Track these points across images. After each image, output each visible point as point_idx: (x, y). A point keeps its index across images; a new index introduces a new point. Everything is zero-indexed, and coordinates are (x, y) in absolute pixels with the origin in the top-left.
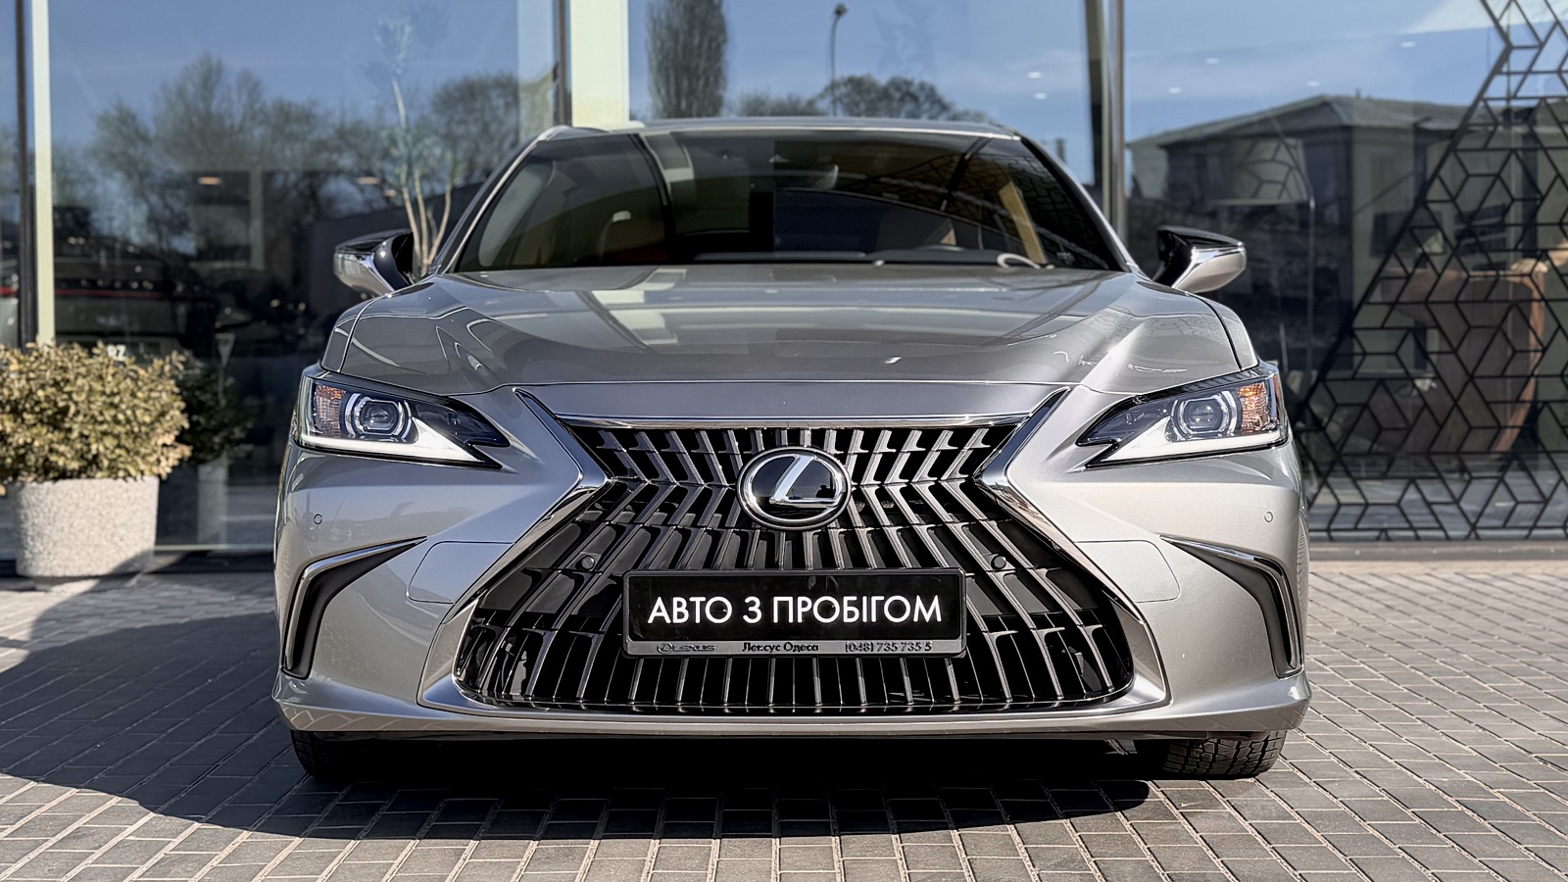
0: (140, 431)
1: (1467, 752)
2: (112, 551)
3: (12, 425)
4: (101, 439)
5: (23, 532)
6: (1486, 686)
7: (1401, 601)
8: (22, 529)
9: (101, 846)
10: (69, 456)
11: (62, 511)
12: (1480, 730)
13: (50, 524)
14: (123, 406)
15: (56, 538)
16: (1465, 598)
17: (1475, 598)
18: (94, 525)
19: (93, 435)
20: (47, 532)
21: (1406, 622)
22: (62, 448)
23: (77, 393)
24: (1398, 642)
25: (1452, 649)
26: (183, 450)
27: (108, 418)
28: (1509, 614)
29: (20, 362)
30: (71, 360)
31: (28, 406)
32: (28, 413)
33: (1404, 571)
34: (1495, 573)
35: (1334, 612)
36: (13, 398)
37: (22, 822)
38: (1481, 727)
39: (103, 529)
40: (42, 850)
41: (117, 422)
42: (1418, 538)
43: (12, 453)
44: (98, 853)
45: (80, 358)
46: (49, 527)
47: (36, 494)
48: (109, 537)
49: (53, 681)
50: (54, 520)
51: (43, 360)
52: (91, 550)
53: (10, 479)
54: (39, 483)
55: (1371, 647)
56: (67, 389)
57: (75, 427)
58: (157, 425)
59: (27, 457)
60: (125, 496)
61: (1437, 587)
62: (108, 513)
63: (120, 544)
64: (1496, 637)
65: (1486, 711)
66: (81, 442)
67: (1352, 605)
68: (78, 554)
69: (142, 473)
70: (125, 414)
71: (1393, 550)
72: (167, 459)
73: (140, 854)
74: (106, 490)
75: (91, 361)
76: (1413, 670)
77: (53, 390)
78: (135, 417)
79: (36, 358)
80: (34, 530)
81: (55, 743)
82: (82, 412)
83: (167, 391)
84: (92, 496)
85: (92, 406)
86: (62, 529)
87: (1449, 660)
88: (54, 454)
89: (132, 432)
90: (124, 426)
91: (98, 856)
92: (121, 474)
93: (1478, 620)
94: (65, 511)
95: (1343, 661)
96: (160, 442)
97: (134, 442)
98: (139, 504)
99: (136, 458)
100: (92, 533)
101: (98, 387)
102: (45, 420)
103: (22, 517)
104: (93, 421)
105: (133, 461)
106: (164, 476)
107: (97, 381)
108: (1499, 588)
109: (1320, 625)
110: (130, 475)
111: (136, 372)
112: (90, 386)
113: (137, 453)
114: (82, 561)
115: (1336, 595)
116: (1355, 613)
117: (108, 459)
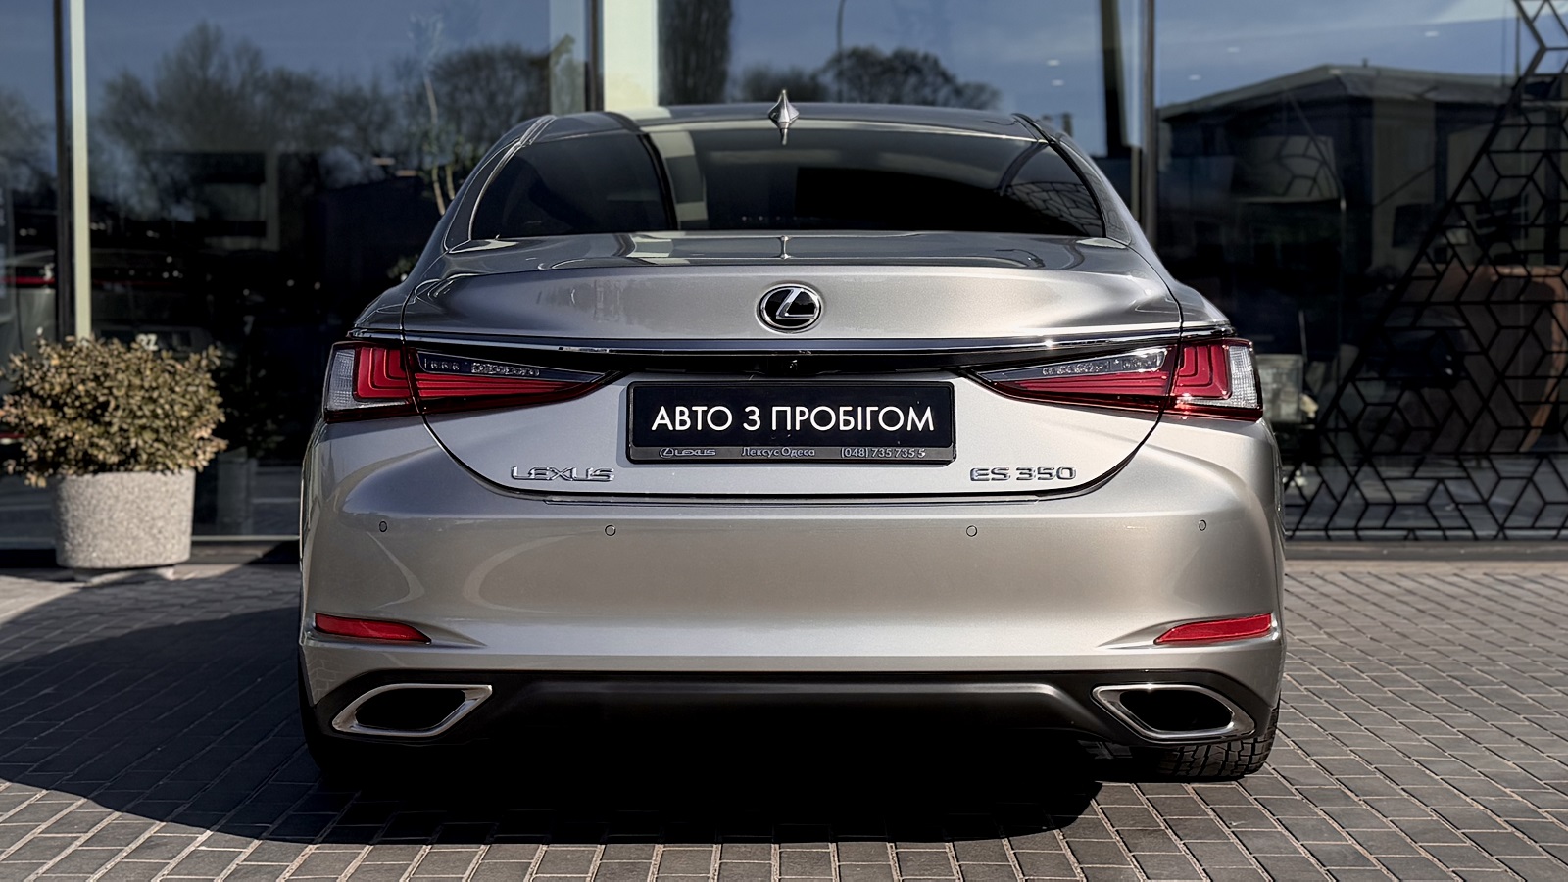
0: (178, 425)
1: (1512, 768)
2: (151, 543)
3: (53, 419)
4: (141, 434)
5: (63, 524)
6: (1524, 696)
7: (1432, 605)
8: (62, 521)
9: (175, 857)
10: (109, 449)
11: (102, 504)
12: (1522, 745)
13: (90, 517)
14: (162, 401)
15: (96, 530)
16: (1496, 601)
17: (1505, 602)
18: (133, 518)
19: (132, 429)
20: (87, 524)
21: (1438, 627)
22: (102, 442)
23: (118, 388)
24: (1433, 650)
25: (1488, 658)
26: (218, 444)
27: (148, 413)
28: (1541, 619)
29: (60, 356)
30: (111, 355)
31: (68, 400)
32: (69, 407)
33: (1432, 572)
34: (1524, 575)
35: (1366, 616)
36: (54, 393)
37: (94, 830)
38: (1523, 741)
39: (141, 521)
40: (118, 860)
41: (155, 416)
42: (1446, 538)
43: (53, 446)
44: (173, 863)
45: (119, 353)
46: (89, 520)
47: (76, 488)
48: (147, 530)
49: (105, 679)
50: (94, 512)
51: (83, 355)
52: (130, 542)
53: (51, 471)
54: (79, 475)
55: (1406, 654)
56: (107, 384)
57: (115, 421)
58: (194, 419)
59: (67, 451)
60: (163, 489)
61: (1467, 590)
62: (147, 506)
63: (159, 536)
64: (1531, 645)
65: (1527, 723)
66: (120, 436)
67: (1383, 608)
68: (117, 546)
69: (180, 466)
70: (163, 408)
71: (1421, 549)
72: (204, 452)
73: (214, 865)
74: (145, 483)
75: (129, 355)
76: (1450, 679)
77: (93, 384)
78: (174, 412)
79: (76, 353)
80: (74, 523)
81: (116, 745)
82: (122, 406)
83: (203, 386)
84: (131, 490)
85: (132, 401)
86: (102, 522)
87: (1486, 668)
88: (94, 448)
89: (171, 426)
90: (162, 420)
91: (172, 867)
92: (160, 467)
93: (1511, 626)
94: (105, 503)
95: (1380, 669)
96: (197, 436)
97: (172, 436)
98: (176, 497)
99: (174, 452)
100: (132, 526)
101: (137, 382)
102: (85, 414)
103: (63, 509)
104: (132, 415)
105: (171, 454)
106: (200, 469)
107: (136, 376)
108: (1529, 590)
109: (1353, 629)
110: (168, 468)
111: (173, 366)
112: (130, 381)
113: (175, 447)
114: (121, 554)
115: (1367, 597)
116: (1387, 618)
117: (146, 452)
